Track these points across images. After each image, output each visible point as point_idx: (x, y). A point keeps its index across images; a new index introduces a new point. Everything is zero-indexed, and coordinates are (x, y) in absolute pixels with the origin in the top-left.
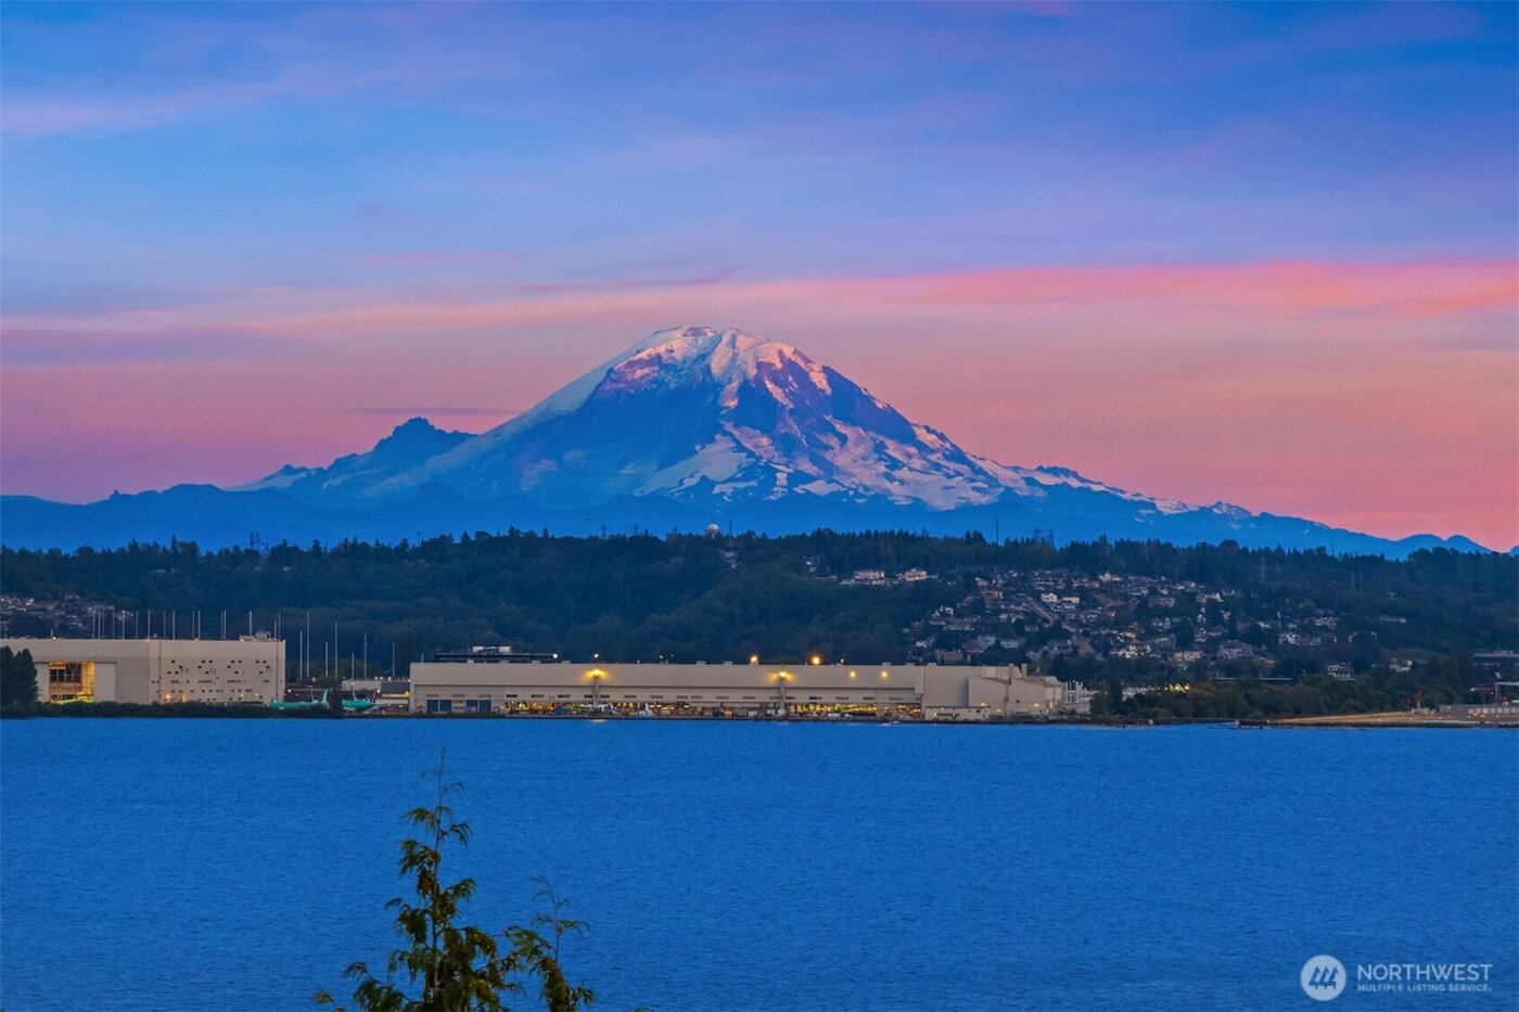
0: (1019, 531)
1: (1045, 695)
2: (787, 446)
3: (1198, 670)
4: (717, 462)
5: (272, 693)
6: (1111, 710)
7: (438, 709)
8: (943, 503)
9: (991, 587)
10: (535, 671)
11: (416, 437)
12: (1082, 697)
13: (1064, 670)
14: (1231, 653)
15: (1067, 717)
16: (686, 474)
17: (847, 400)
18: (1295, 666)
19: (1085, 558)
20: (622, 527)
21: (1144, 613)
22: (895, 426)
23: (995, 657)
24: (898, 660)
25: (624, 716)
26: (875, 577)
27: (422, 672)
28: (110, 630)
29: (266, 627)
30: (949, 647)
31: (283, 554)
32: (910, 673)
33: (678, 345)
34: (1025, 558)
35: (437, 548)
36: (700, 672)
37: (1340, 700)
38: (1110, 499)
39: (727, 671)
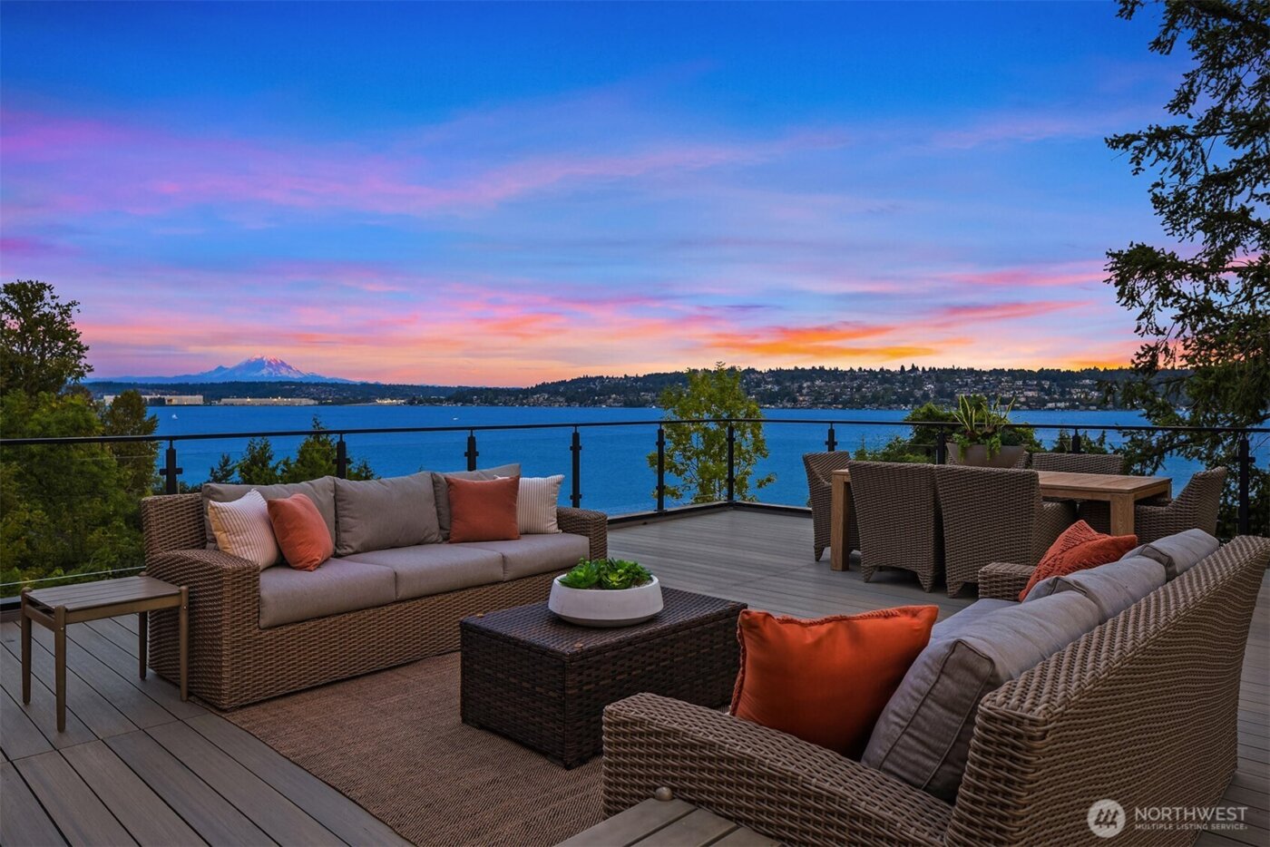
0: (307, 381)
1: (312, 402)
2: (275, 370)
3: (332, 399)
4: (264, 372)
5: (201, 402)
6: (321, 404)
7: (226, 405)
8: (296, 377)
9: (304, 388)
10: (240, 400)
11: (221, 368)
12: (317, 402)
13: (314, 399)
14: (336, 397)
15: (315, 405)
16: (259, 374)
17: (283, 364)
18: (345, 398)
19: (316, 385)
20: (251, 380)
21: (325, 392)
22: (290, 367)
23: (304, 397)
24: (291, 397)
25: (252, 405)
26: (288, 387)
27: (223, 400)
28: (176, 394)
29: (200, 394)
30: (298, 396)
31: (202, 384)
32: (295, 400)
33: (259, 357)
34: (308, 384)
35: (224, 383)
36: (263, 400)
37: (351, 402)
38: (319, 377)
39: (267, 399)
